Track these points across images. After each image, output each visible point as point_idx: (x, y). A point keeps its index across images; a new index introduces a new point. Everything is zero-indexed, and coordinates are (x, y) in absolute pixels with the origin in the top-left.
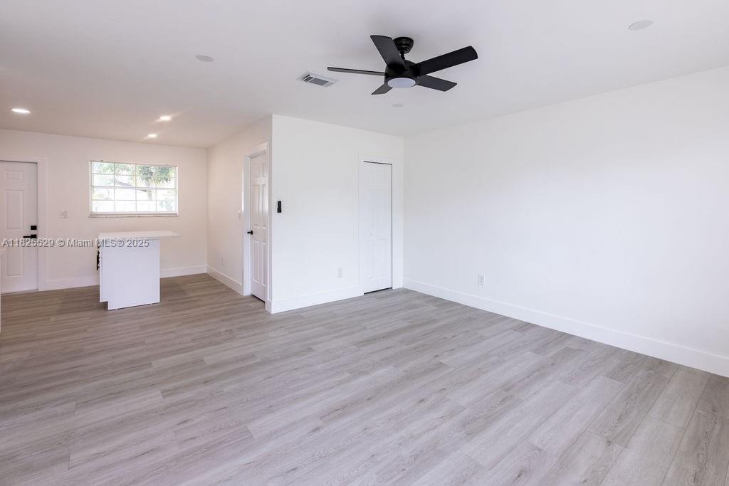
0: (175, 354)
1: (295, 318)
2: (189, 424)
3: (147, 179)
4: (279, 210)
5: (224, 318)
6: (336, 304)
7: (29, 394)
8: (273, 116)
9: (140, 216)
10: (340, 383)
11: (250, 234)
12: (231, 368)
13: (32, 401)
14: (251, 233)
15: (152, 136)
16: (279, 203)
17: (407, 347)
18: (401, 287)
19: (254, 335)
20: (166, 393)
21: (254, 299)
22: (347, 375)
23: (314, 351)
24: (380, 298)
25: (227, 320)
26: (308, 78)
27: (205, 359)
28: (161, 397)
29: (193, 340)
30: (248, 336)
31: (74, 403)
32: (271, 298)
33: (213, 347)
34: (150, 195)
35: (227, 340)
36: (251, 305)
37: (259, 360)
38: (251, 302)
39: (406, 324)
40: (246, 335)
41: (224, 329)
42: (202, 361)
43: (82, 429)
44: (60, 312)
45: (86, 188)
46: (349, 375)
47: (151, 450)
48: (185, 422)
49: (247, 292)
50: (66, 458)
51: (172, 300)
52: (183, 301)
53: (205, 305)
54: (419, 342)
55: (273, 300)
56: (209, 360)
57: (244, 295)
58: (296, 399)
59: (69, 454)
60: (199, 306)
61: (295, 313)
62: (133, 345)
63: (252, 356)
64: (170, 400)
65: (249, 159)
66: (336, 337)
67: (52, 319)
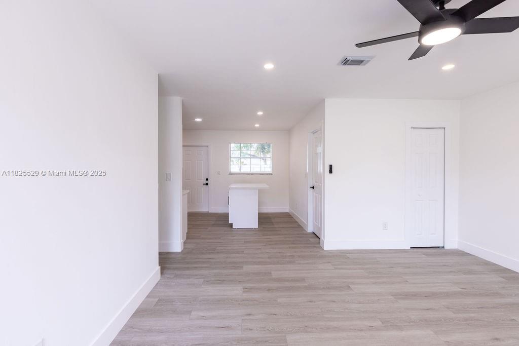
0: (257, 264)
1: (342, 256)
2: (251, 317)
3: (263, 152)
4: (331, 172)
5: (291, 246)
6: (380, 253)
7: (188, 268)
8: (326, 99)
9: (252, 174)
10: (371, 328)
11: (312, 189)
12: (288, 284)
13: (187, 272)
14: (313, 187)
15: (257, 125)
16: (331, 166)
17: (454, 316)
18: (456, 248)
19: (308, 263)
20: (246, 290)
21: (314, 236)
22: (378, 323)
23: (351, 289)
24: (427, 255)
25: (293, 248)
26: (346, 62)
27: (272, 273)
28: (242, 292)
29: (269, 258)
30: (303, 264)
31: (203, 280)
32: (324, 237)
33: (279, 266)
34: (265, 162)
35: (290, 262)
36: (311, 240)
37: (306, 285)
38: (311, 237)
39: (456, 289)
40: (302, 262)
41: (289, 254)
42: (271, 274)
43: (202, 297)
44: (213, 225)
45: (227, 158)
46: (380, 323)
47: (227, 327)
48: (250, 315)
49: (310, 229)
50: (189, 312)
51: (265, 228)
52: (271, 229)
53: (283, 234)
54: (473, 315)
55: (326, 240)
56: (275, 275)
57: (308, 231)
58: (328, 329)
59: (192, 310)
60: (279, 235)
61: (343, 253)
62: (238, 252)
63: (303, 280)
64: (246, 296)
65: (312, 134)
66: (375, 283)
67: (209, 228)
